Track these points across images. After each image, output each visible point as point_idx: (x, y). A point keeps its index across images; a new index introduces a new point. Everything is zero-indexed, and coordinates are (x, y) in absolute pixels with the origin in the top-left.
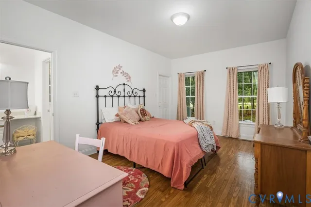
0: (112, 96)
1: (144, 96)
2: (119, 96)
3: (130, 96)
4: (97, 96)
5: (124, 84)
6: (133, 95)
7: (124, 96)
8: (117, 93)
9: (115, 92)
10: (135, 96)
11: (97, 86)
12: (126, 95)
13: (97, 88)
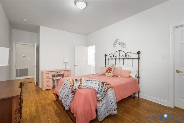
0: (112, 59)
1: (139, 58)
2: (115, 59)
3: (123, 59)
4: (106, 59)
5: (119, 51)
6: (126, 58)
7: (119, 59)
8: (115, 57)
9: (113, 56)
10: (128, 59)
11: (106, 54)
12: (121, 58)
13: (106, 55)
